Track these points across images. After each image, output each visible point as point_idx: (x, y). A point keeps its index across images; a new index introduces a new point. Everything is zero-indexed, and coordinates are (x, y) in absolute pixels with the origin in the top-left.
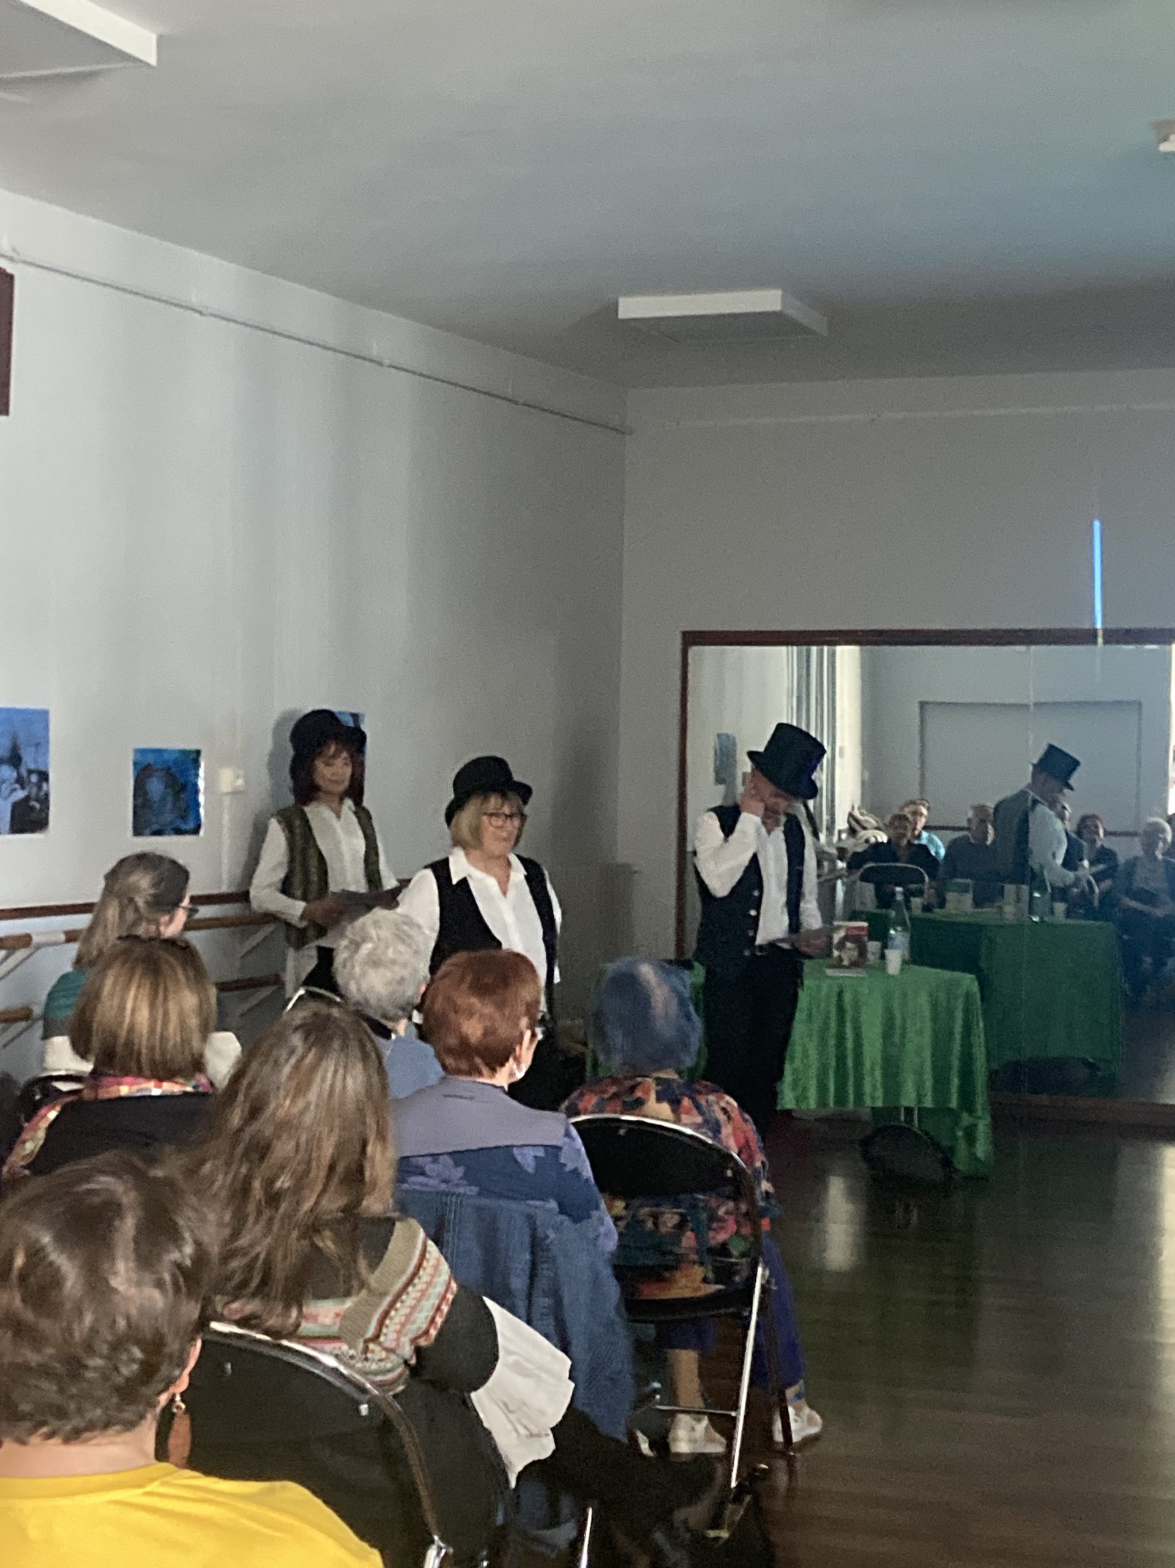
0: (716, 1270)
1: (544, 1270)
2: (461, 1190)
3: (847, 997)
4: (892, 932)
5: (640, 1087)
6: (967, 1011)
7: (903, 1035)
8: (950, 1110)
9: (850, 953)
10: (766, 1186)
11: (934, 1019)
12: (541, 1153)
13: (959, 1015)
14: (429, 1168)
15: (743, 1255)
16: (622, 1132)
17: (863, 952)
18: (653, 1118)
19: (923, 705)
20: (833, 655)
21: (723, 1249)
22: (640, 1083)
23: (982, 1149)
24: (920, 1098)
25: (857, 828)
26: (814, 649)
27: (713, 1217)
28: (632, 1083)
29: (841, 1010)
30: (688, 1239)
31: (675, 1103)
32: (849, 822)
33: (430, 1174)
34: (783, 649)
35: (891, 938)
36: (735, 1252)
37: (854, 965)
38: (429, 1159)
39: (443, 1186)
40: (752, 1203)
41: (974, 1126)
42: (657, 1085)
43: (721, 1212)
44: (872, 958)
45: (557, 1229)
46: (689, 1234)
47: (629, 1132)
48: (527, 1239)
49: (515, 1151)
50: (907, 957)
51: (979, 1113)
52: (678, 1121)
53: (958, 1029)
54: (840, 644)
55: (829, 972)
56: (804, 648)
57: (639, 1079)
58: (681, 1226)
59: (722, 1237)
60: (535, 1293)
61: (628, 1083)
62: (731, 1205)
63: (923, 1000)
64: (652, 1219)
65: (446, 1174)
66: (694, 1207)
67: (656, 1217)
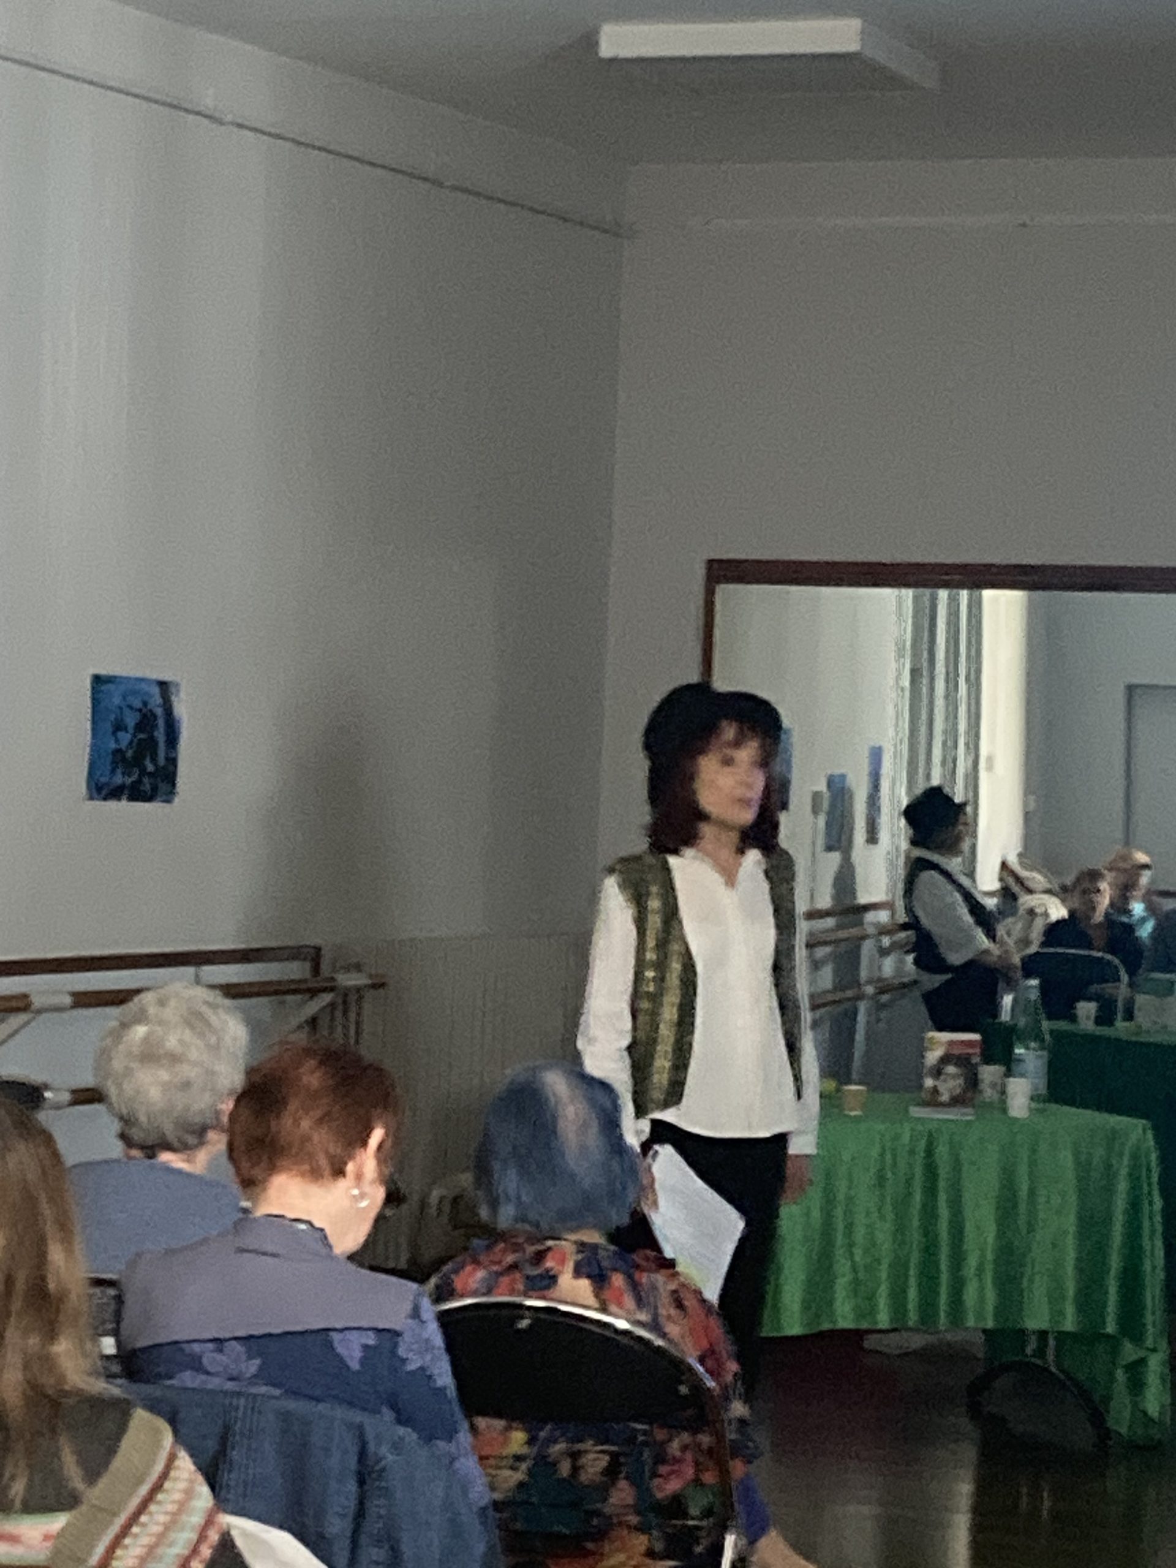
0: (669, 1539)
1: (376, 1506)
2: (254, 1390)
3: (942, 1151)
4: (1019, 1051)
5: (550, 1255)
6: (1134, 1179)
7: (1032, 1212)
8: (1108, 1336)
9: (951, 1084)
10: (738, 1409)
11: (1083, 1192)
12: (371, 1340)
13: (1122, 1186)
14: (210, 1358)
15: (708, 1513)
16: (524, 1324)
17: (973, 1082)
18: (566, 1303)
19: (1131, 689)
20: (976, 608)
21: (676, 1506)
22: (549, 1249)
23: (1154, 1400)
24: (1057, 1314)
25: (1016, 889)
26: (943, 594)
27: (661, 1458)
28: (540, 1247)
29: (931, 1171)
30: (622, 1494)
31: (599, 1280)
32: (1001, 880)
33: (209, 1369)
34: (887, 594)
35: (1020, 1061)
36: (694, 1511)
37: (956, 1101)
38: (210, 1346)
39: (230, 1386)
40: (720, 1437)
41: (1142, 1362)
42: (579, 1252)
43: (674, 1447)
44: (988, 1093)
45: (397, 1446)
46: (623, 1484)
47: (536, 1323)
48: (353, 1463)
49: (335, 1336)
50: (1043, 1090)
51: (1149, 1342)
52: (604, 1309)
53: (1120, 1204)
54: (987, 588)
55: (916, 1112)
56: (927, 592)
57: (550, 1243)
58: (612, 1472)
59: (673, 1486)
60: (363, 1540)
61: (531, 1249)
62: (686, 1437)
63: (1066, 1158)
64: (569, 1460)
65: (233, 1370)
66: (631, 1440)
67: (575, 1456)
